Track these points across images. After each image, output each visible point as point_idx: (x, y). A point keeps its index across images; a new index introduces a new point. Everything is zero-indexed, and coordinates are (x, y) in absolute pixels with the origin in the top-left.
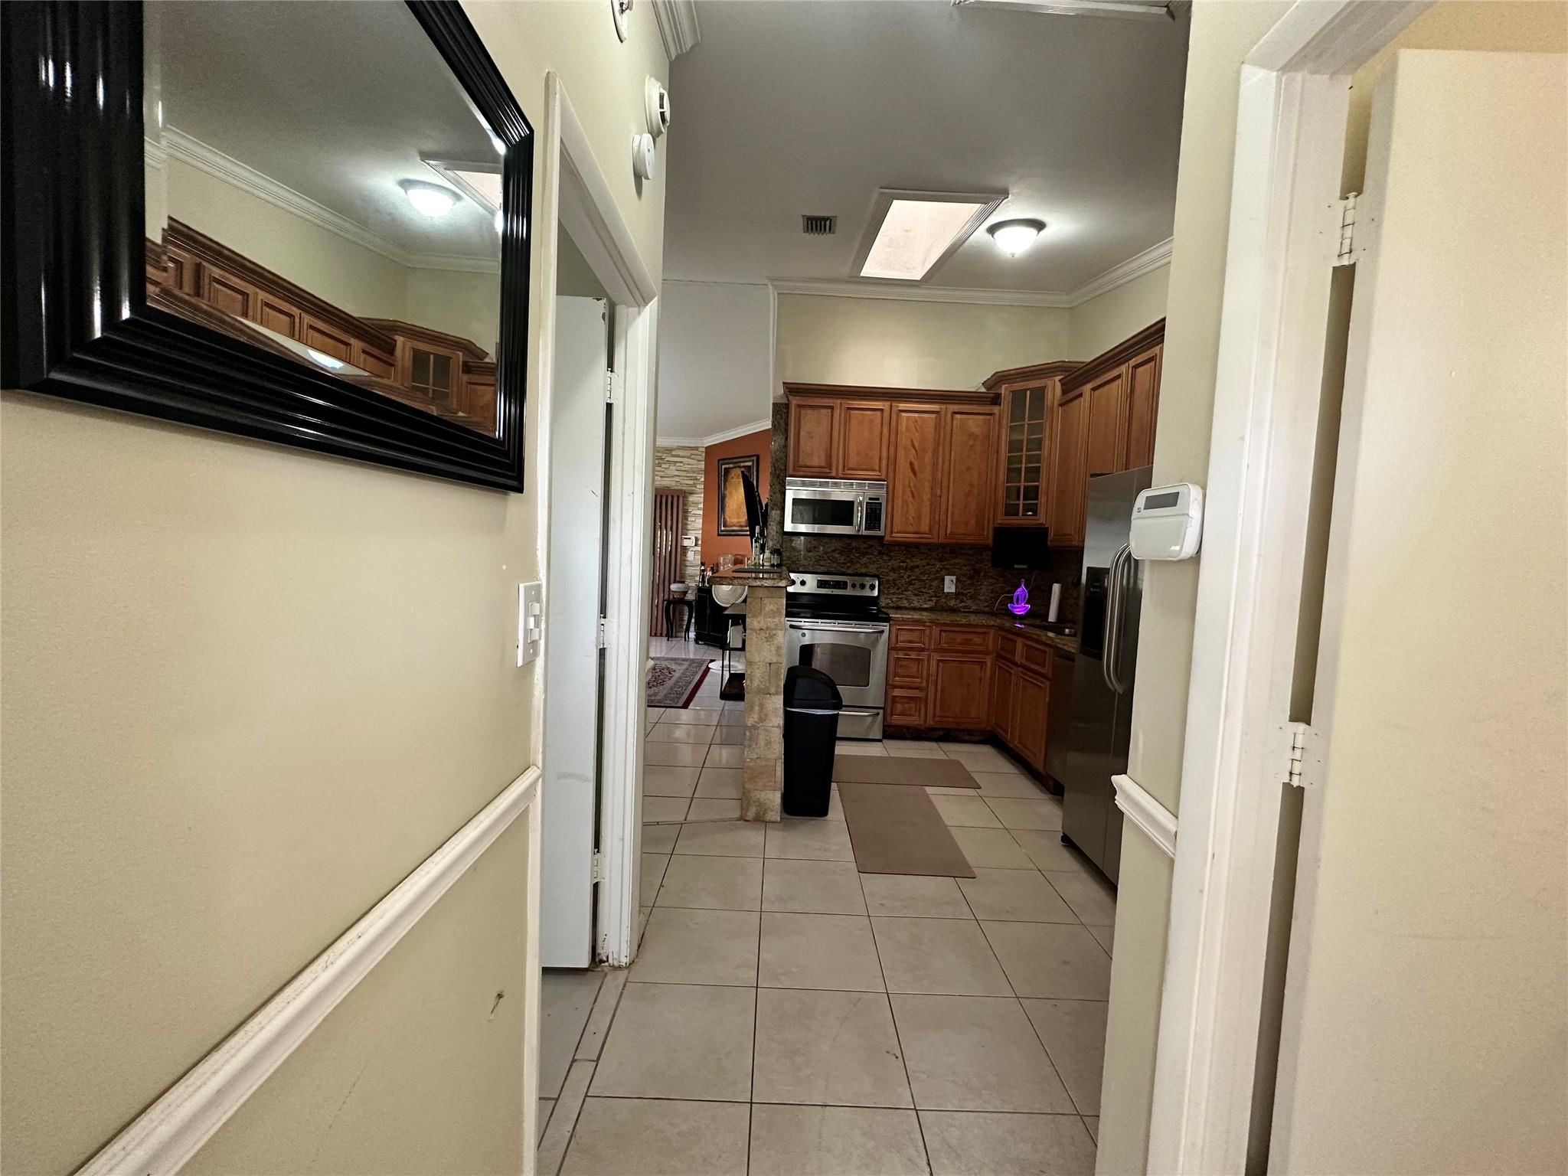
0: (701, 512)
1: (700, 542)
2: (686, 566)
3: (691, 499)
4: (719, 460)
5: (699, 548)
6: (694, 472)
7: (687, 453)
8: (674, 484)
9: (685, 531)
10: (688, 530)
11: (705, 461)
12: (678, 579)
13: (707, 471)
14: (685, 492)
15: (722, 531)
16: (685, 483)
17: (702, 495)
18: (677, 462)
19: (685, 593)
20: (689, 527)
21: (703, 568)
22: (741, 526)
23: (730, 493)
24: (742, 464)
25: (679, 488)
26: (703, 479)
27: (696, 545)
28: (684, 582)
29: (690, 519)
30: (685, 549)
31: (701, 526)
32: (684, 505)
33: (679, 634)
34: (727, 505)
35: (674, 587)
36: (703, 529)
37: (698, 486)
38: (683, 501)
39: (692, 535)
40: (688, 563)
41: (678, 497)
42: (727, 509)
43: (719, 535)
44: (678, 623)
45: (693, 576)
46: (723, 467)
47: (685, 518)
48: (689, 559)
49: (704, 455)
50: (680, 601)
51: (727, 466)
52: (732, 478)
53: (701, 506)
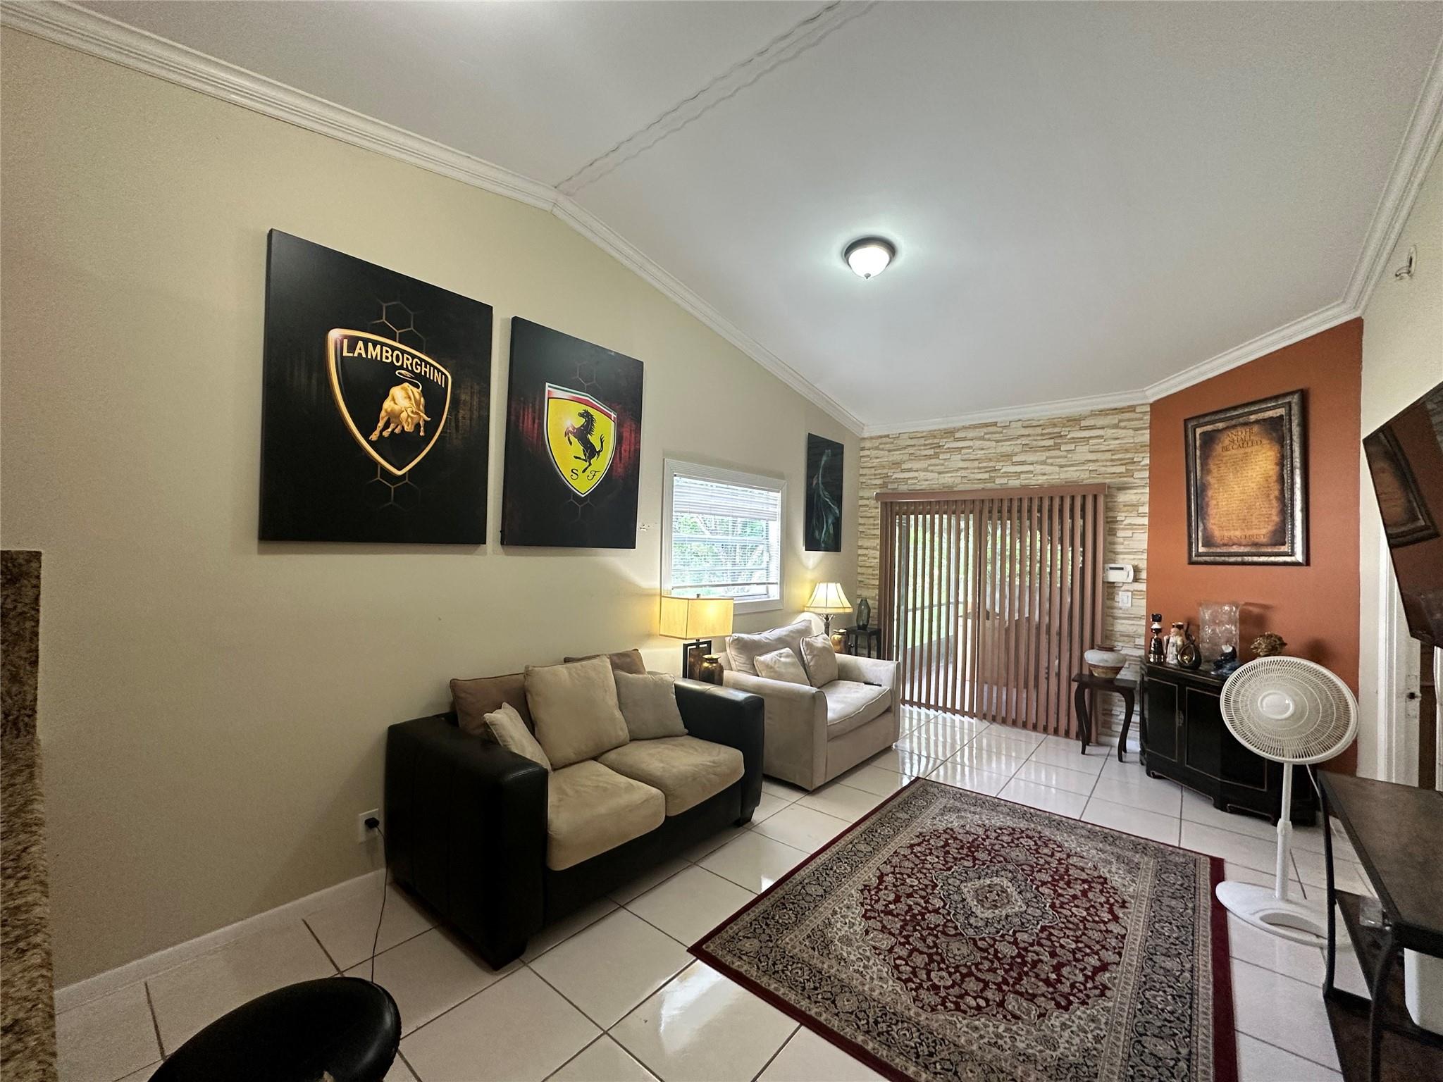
0: (1145, 521)
1: (1144, 575)
2: (1115, 618)
3: (1122, 498)
4: (1186, 421)
5: (1143, 587)
6: (1127, 451)
7: (1113, 420)
8: (1085, 475)
9: (1111, 555)
10: (1117, 553)
11: (1150, 427)
12: (1098, 640)
13: (1155, 447)
14: (1109, 487)
15: (1198, 555)
16: (1107, 472)
17: (1147, 490)
18: (1091, 437)
19: (1117, 670)
20: (1119, 548)
21: (1156, 626)
22: (1256, 545)
23: (1220, 480)
24: (1253, 418)
25: (1096, 481)
26: (1147, 461)
27: (1136, 580)
28: (1111, 649)
29: (1120, 534)
30: (1111, 587)
31: (1146, 547)
32: (1108, 509)
33: (1103, 739)
34: (1213, 503)
35: (1093, 657)
36: (1149, 551)
37: (1136, 475)
38: (1106, 503)
39: (1127, 562)
40: (1118, 613)
41: (1095, 497)
42: (1212, 511)
43: (1191, 563)
44: (1101, 718)
45: (1131, 637)
46: (1199, 431)
47: (1111, 532)
48: (1120, 605)
49: (1148, 417)
50: (1108, 683)
51: (1209, 428)
52: (1225, 449)
53: (1146, 509)
